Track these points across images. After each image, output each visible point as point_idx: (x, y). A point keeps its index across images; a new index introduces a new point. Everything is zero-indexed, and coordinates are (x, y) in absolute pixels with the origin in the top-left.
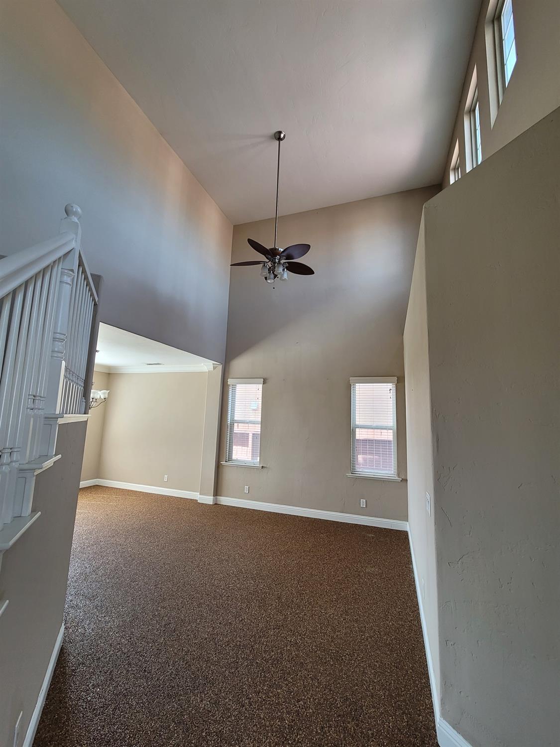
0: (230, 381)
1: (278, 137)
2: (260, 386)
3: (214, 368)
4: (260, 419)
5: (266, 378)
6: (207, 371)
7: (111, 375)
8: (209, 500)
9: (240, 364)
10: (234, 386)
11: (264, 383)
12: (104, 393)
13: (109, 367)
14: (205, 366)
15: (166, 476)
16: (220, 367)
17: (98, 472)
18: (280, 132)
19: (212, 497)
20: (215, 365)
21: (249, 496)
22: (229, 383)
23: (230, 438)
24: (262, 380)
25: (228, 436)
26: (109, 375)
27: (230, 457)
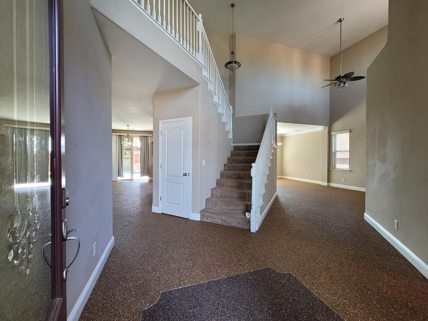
0: (332, 133)
1: (340, 21)
2: (348, 134)
3: (324, 129)
4: (349, 149)
5: (351, 130)
6: (321, 130)
7: (283, 138)
8: (325, 184)
9: (337, 125)
10: (335, 135)
11: (350, 131)
12: (281, 144)
13: (282, 135)
14: (320, 128)
15: (307, 175)
16: (327, 128)
17: (282, 173)
18: (341, 19)
19: (327, 183)
20: (324, 127)
21: (345, 183)
22: (332, 134)
23: (334, 159)
24: (349, 131)
25: (333, 158)
26: (282, 137)
27: (335, 167)
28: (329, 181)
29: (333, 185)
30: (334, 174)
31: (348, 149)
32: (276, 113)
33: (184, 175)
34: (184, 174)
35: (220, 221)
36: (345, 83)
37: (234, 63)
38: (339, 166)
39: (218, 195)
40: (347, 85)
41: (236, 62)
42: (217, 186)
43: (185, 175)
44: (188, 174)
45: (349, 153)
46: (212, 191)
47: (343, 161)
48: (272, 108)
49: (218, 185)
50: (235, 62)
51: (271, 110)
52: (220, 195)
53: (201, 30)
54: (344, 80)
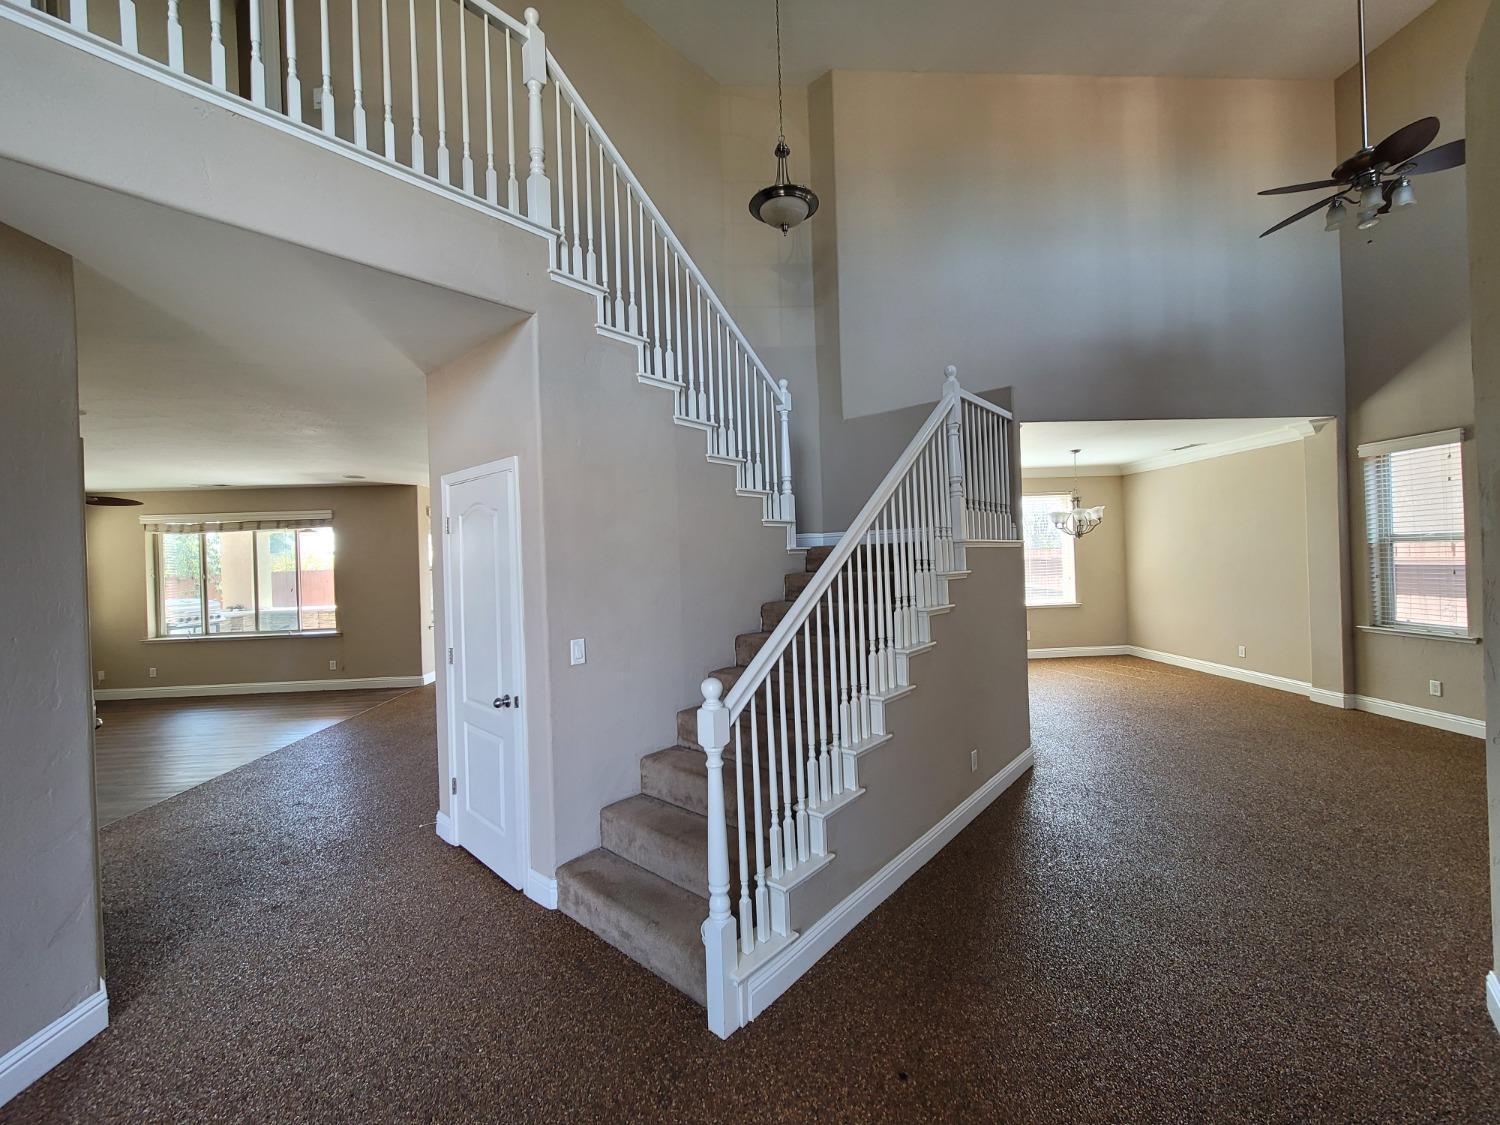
0: (1363, 450)
2: (1456, 448)
3: (1317, 429)
4: (1462, 526)
5: (1470, 427)
6: (1302, 438)
8: (1335, 698)
9: (1388, 405)
10: (1382, 460)
11: (1467, 436)
12: (1097, 511)
14: (1295, 430)
15: (1241, 646)
16: (1331, 427)
17: (1128, 635)
19: (1341, 695)
20: (1315, 424)
21: (1442, 702)
22: (1361, 455)
23: (1383, 576)
24: (1457, 433)
25: (1376, 570)
26: (1122, 478)
27: (1387, 617)
28: (1354, 682)
29: (1377, 705)
30: (1381, 655)
31: (1460, 528)
32: (1008, 390)
33: (497, 706)
34: (497, 700)
35: (615, 934)
36: (1390, 189)
37: (786, 194)
38: (1412, 610)
39: (664, 791)
40: (1405, 197)
41: (795, 188)
42: (680, 739)
43: (504, 702)
44: (512, 701)
45: (1467, 547)
46: (642, 766)
47: (1429, 580)
48: (952, 368)
49: (684, 739)
50: (790, 190)
51: (952, 378)
52: (670, 792)
53: (533, 78)
54: (1389, 173)
